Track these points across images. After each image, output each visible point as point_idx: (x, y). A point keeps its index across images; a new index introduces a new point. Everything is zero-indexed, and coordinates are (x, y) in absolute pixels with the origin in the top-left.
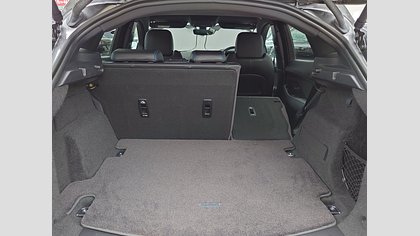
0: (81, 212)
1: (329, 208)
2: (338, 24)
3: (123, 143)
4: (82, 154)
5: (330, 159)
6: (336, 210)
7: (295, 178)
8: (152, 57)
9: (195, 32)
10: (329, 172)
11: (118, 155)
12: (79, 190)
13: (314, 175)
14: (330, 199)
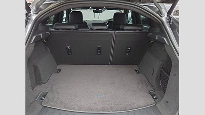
0: (42, 99)
1: (153, 97)
2: (160, 13)
3: (60, 67)
4: (41, 73)
5: (155, 75)
6: (156, 98)
7: (139, 83)
8: (73, 27)
9: (94, 11)
10: (154, 80)
11: (58, 72)
12: (40, 89)
13: (147, 81)
14: (154, 93)
